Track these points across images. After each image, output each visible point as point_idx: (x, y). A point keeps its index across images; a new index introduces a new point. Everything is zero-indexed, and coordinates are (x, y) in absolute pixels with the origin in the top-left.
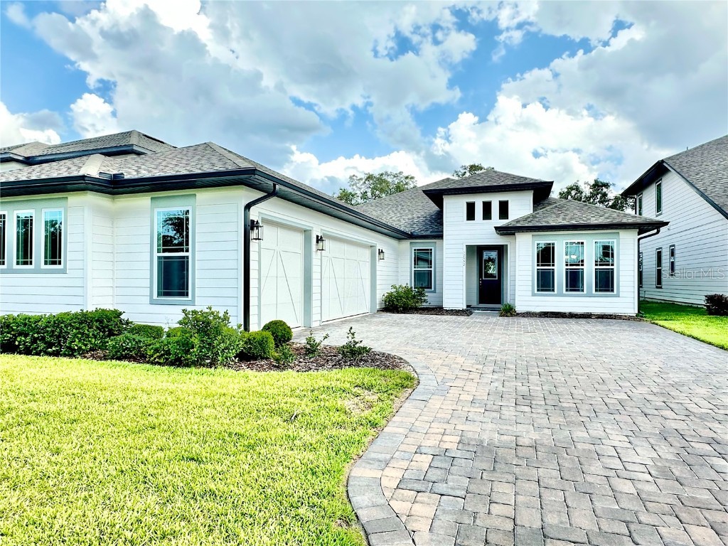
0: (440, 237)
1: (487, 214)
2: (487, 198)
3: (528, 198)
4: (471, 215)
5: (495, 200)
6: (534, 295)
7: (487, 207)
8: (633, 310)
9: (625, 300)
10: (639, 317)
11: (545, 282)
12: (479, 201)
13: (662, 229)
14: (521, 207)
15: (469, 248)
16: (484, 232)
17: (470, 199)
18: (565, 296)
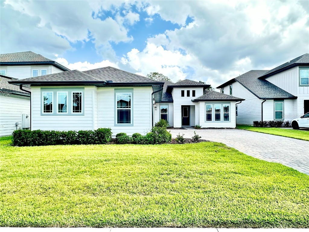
0: (172, 102)
1: (188, 95)
2: (188, 89)
3: (201, 90)
4: (183, 95)
5: (191, 90)
6: (205, 122)
7: (188, 92)
8: (234, 126)
9: (232, 123)
10: (236, 128)
11: (209, 118)
12: (186, 90)
13: (242, 101)
14: (199, 93)
15: (182, 106)
16: (187, 101)
17: (183, 89)
18: (215, 122)
